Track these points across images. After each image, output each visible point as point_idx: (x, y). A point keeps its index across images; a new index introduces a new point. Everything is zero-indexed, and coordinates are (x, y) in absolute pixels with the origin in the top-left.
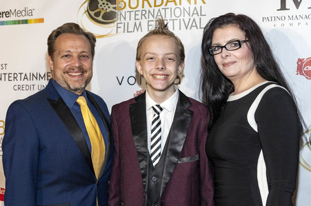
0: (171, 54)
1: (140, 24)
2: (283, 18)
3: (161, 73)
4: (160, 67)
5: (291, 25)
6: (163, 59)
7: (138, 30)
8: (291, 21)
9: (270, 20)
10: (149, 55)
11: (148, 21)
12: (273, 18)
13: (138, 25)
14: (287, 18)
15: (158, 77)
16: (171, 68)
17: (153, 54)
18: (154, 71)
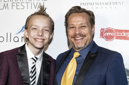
0: (47, 27)
1: (7, 5)
2: (93, 4)
3: (40, 38)
4: (40, 34)
5: (97, 8)
6: (42, 30)
7: (6, 8)
8: (97, 6)
9: (85, 5)
10: (34, 27)
11: (12, 3)
12: (87, 4)
13: (6, 5)
14: (95, 4)
15: (38, 40)
16: (46, 35)
17: (37, 26)
18: (36, 37)
